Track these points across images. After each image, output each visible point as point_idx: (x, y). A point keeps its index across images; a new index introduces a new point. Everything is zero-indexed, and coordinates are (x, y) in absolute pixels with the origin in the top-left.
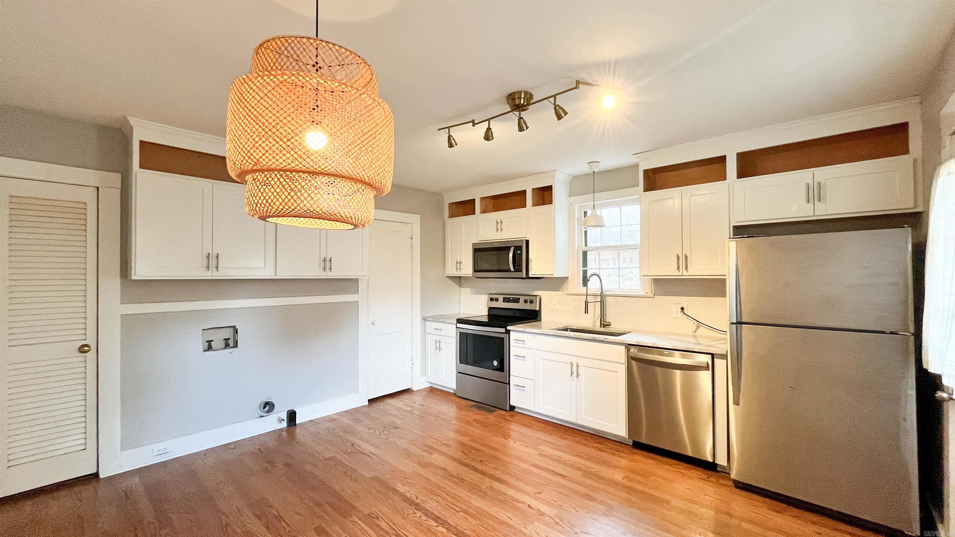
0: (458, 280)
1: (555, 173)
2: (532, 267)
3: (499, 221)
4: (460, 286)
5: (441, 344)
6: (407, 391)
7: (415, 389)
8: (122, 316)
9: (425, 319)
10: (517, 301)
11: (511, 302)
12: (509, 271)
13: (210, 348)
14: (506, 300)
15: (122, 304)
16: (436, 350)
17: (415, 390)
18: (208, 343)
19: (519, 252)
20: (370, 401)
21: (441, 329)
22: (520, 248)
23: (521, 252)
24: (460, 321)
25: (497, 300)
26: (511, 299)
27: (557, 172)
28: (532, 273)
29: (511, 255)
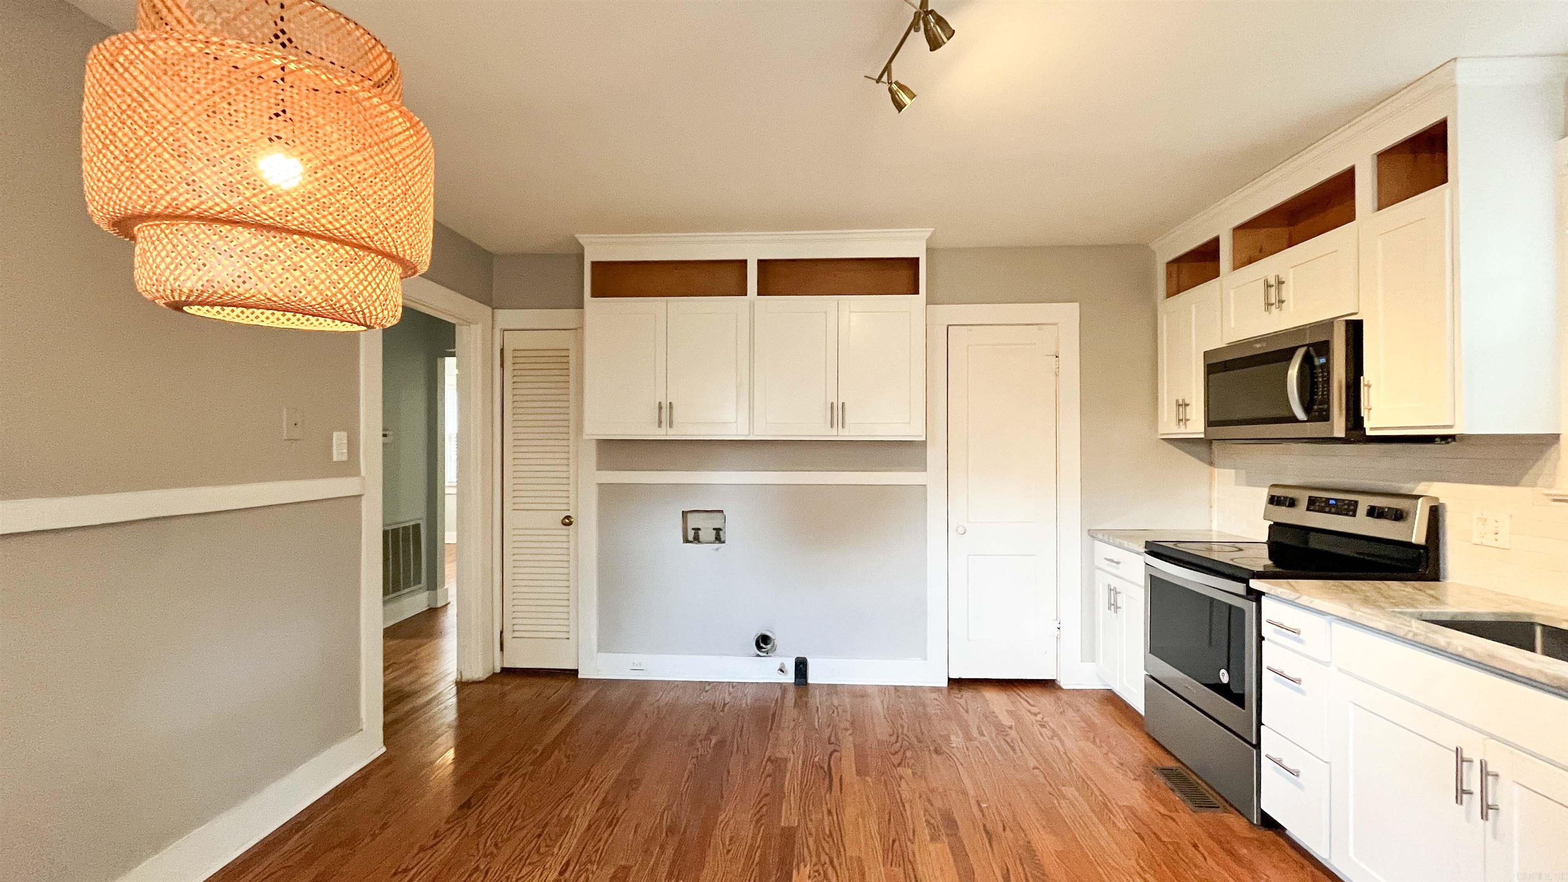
0: (1202, 449)
1: (1453, 72)
2: (1372, 404)
3: (1272, 281)
4: (1211, 464)
5: (1119, 597)
6: (1047, 685)
7: (1064, 684)
8: (600, 485)
9: (1092, 534)
10: (1349, 509)
11: (1329, 512)
12: (1294, 419)
13: (697, 539)
14: (1313, 504)
15: (598, 470)
16: (1109, 608)
17: (1064, 687)
18: (693, 531)
19: (1323, 360)
20: (955, 683)
21: (1118, 563)
22: (1324, 348)
23: (1328, 360)
24: (1155, 550)
25: (1292, 503)
26: (1332, 502)
27: (1460, 65)
28: (1372, 424)
29: (1293, 372)
